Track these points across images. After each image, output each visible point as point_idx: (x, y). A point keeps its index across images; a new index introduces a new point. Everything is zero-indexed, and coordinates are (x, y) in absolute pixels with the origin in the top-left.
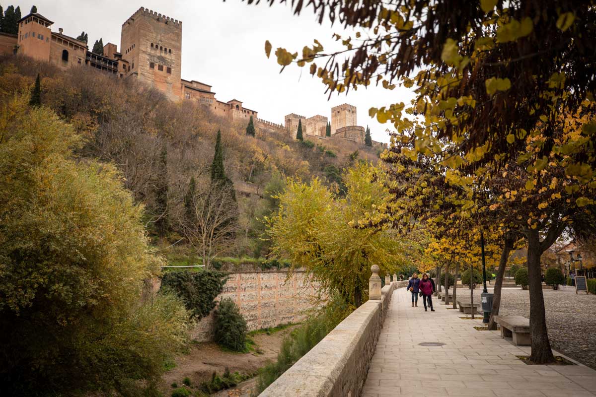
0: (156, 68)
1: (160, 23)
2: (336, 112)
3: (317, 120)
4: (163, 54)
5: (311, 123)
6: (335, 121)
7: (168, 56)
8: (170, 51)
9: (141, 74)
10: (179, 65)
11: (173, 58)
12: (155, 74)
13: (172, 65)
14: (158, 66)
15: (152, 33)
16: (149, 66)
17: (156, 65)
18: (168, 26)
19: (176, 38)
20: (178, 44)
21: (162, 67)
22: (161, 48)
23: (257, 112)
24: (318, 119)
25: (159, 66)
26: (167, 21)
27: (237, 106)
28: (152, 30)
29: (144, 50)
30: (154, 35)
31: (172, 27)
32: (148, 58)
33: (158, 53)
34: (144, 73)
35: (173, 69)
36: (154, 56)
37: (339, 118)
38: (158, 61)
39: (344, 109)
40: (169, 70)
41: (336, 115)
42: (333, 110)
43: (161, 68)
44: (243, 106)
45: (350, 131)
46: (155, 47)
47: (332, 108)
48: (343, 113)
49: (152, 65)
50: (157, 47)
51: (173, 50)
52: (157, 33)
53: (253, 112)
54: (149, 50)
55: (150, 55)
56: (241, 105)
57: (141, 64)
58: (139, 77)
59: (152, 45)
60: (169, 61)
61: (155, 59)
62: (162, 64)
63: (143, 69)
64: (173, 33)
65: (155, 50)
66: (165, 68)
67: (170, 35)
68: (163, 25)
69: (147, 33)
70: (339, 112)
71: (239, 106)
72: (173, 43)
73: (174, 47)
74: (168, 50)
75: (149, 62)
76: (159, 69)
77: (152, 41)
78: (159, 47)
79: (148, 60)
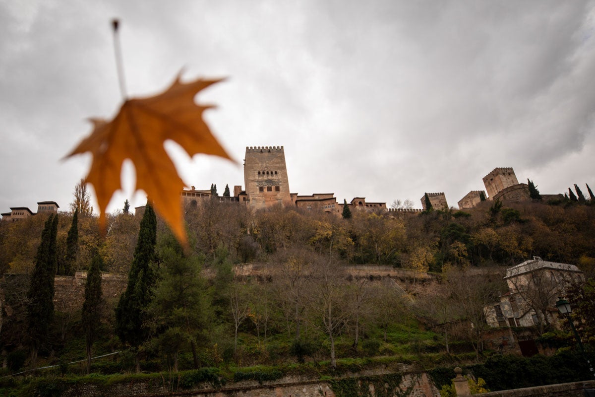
0: (265, 190)
1: (264, 154)
2: (489, 180)
3: (472, 197)
4: (270, 177)
5: (467, 202)
6: (491, 189)
7: (275, 178)
8: (276, 173)
9: (253, 199)
10: (286, 181)
11: (280, 177)
12: (265, 196)
13: (280, 184)
14: (266, 188)
15: (258, 163)
16: (258, 191)
17: (265, 188)
18: (271, 154)
19: (280, 161)
20: (283, 165)
21: (271, 188)
22: (268, 173)
23: (385, 204)
24: (473, 195)
25: (268, 187)
26: (270, 151)
27: (360, 203)
28: (258, 161)
29: (252, 179)
30: (260, 165)
31: (275, 153)
32: (257, 184)
33: (265, 177)
34: (255, 198)
35: (281, 187)
36: (262, 181)
37: (494, 185)
38: (266, 184)
39: (497, 175)
40: (277, 189)
41: (490, 184)
42: (485, 180)
43: (269, 189)
44: (367, 201)
45: (509, 193)
46: (261, 173)
47: (483, 179)
48: (497, 178)
49: (261, 189)
50: (264, 173)
51: (278, 171)
52: (262, 163)
53: (381, 204)
54: (257, 178)
55: (258, 181)
56: (364, 201)
57: (252, 191)
58: (251, 202)
59: (259, 173)
60: (277, 180)
61: (264, 183)
62: (270, 186)
63: (254, 195)
64: (277, 157)
65: (262, 176)
66: (273, 188)
67: (275, 160)
68: (266, 154)
69: (254, 165)
70: (492, 180)
71: (362, 202)
72: (278, 165)
73: (279, 168)
74: (274, 173)
75: (258, 188)
76: (268, 190)
77: (258, 170)
78: (266, 173)
79: (257, 186)
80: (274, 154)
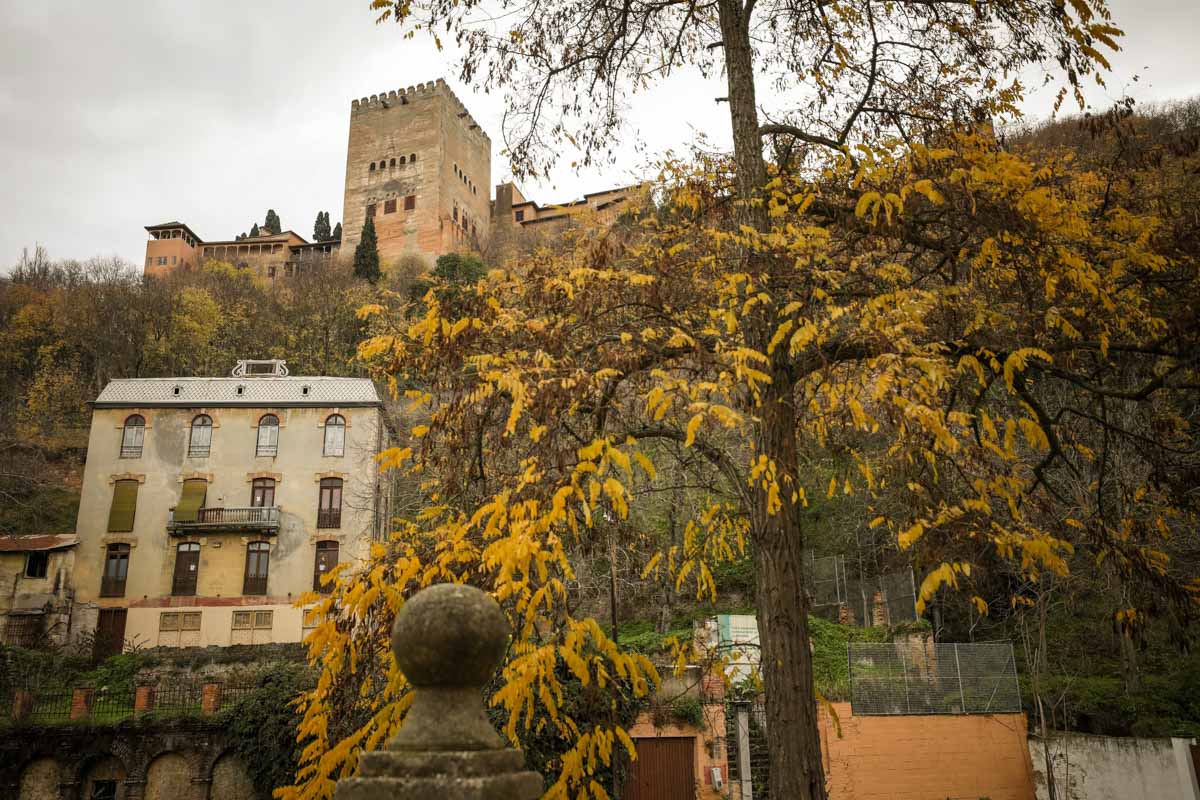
0: (381, 212)
1: (390, 112)
4: (397, 174)
7: (407, 173)
8: (413, 159)
9: (348, 240)
11: (421, 169)
12: (378, 226)
13: (419, 187)
14: (384, 205)
15: (374, 141)
16: (364, 217)
17: (380, 205)
18: (410, 105)
19: (427, 123)
20: (433, 132)
21: (394, 203)
22: (393, 163)
25: (387, 203)
26: (408, 97)
28: (374, 136)
29: (353, 187)
30: (378, 144)
31: (420, 102)
32: (364, 199)
33: (385, 177)
34: (353, 237)
35: (419, 197)
36: (376, 189)
38: (385, 194)
40: (410, 203)
43: (391, 207)
46: (378, 166)
49: (371, 211)
50: (383, 165)
51: (420, 153)
52: (384, 136)
54: (366, 180)
55: (367, 191)
59: (373, 167)
60: (411, 180)
61: (379, 192)
62: (394, 197)
63: (351, 229)
64: (422, 114)
65: (378, 174)
66: (400, 202)
67: (416, 122)
68: (397, 111)
69: (363, 149)
72: (420, 136)
73: (423, 143)
74: (408, 160)
75: (364, 208)
76: (386, 212)
77: (372, 159)
78: (388, 163)
79: (363, 202)
80: (416, 105)
